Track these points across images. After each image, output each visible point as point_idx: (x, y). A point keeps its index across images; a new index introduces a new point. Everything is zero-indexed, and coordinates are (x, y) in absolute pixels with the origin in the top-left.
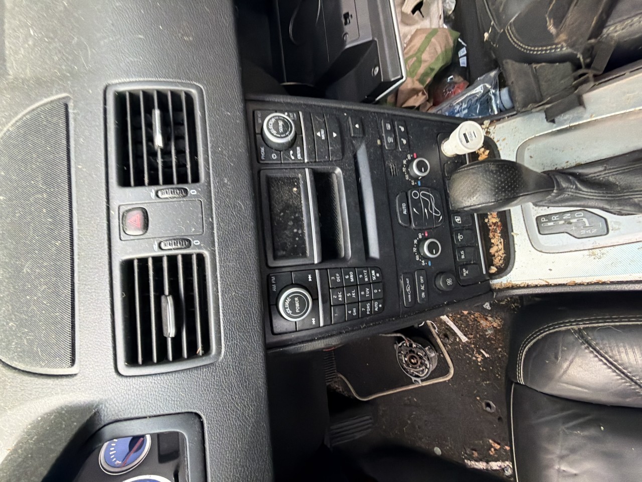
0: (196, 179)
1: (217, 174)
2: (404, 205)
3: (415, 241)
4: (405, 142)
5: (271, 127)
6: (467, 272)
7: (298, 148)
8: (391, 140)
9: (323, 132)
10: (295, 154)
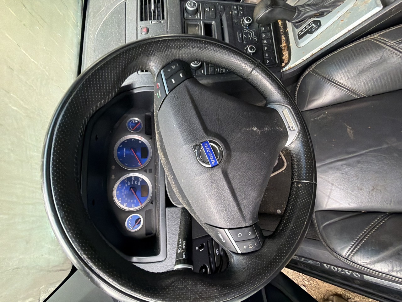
0: (163, 18)
1: (171, 17)
2: (240, 34)
3: (245, 48)
4: (242, 13)
5: (189, 4)
6: (269, 61)
7: (199, 14)
8: (236, 12)
9: (208, 9)
10: (197, 16)
